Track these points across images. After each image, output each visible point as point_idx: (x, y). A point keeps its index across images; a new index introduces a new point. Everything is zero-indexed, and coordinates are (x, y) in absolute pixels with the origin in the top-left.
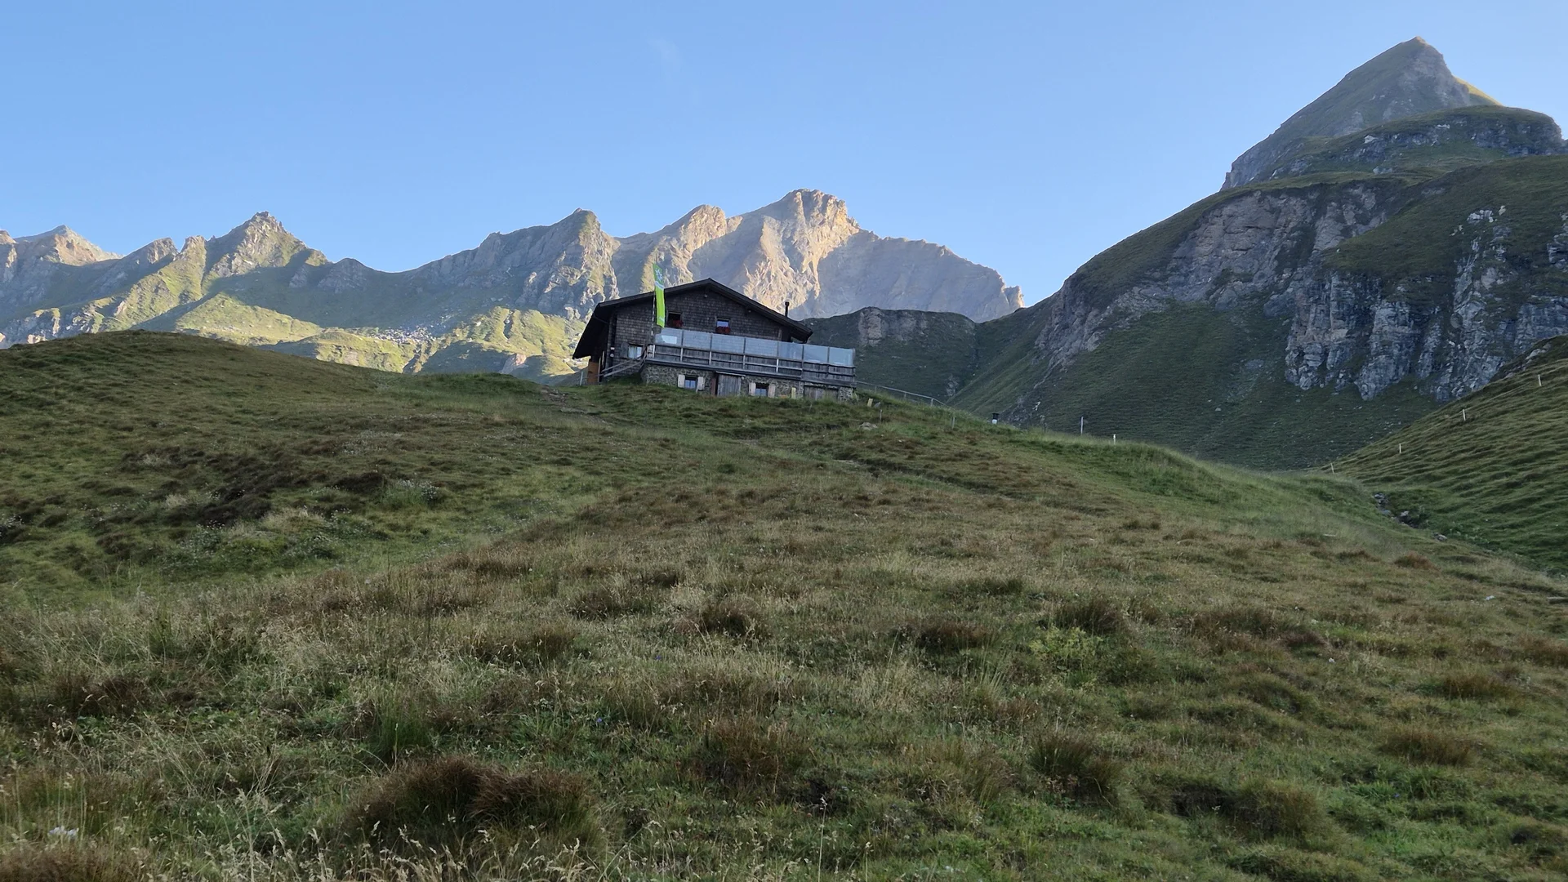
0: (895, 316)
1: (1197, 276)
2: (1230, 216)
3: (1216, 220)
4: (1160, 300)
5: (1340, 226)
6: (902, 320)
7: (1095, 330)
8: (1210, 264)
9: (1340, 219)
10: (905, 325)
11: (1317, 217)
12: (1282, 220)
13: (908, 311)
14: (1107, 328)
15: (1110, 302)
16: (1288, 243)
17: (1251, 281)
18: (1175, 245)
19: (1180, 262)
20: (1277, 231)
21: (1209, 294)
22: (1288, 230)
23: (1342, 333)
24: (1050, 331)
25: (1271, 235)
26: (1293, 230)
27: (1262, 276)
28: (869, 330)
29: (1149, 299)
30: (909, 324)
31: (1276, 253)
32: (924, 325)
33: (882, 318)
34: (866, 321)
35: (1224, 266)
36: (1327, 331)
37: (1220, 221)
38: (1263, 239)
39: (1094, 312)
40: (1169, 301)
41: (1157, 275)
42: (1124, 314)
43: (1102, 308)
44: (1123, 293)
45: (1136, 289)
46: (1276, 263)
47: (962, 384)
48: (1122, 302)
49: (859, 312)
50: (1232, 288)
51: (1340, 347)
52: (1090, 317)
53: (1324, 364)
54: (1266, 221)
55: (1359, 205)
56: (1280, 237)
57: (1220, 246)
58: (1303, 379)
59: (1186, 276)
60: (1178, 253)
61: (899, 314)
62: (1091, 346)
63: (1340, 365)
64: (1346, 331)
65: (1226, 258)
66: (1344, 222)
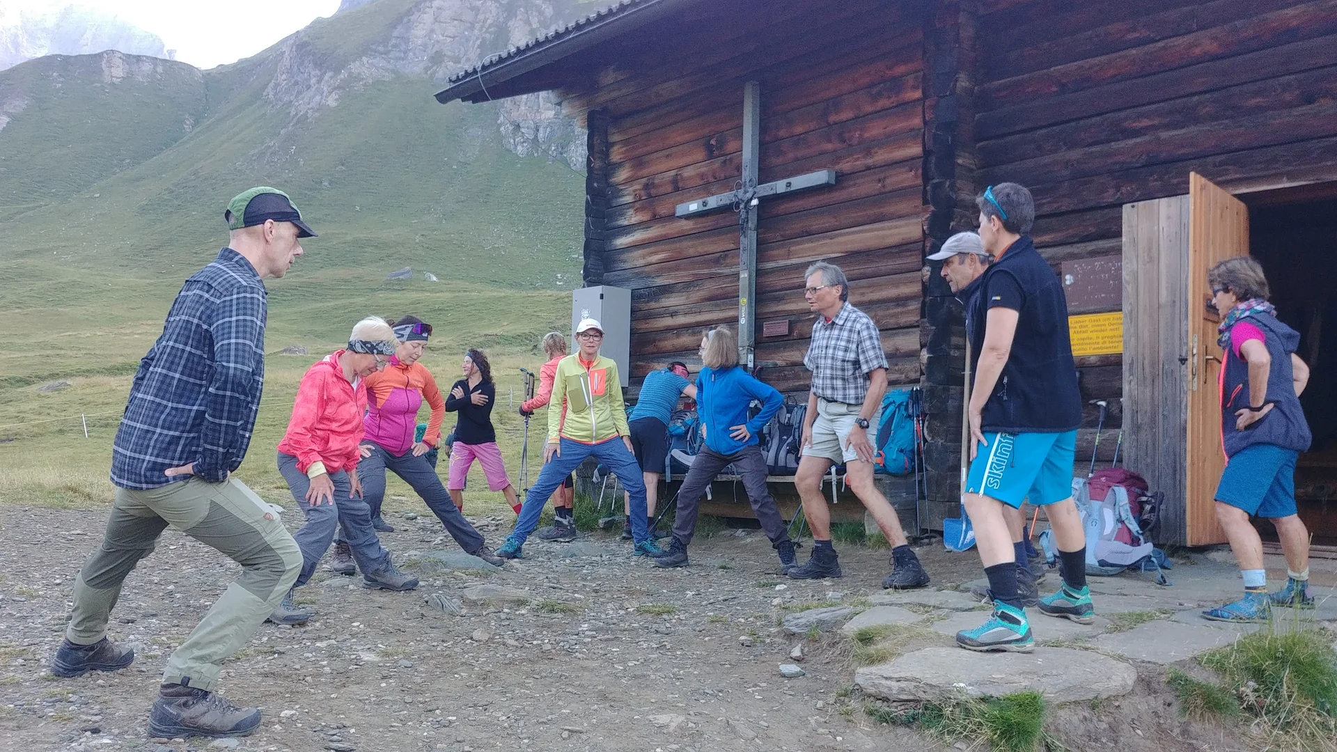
0: (135, 60)
1: (415, 54)
2: (439, 9)
3: (427, 10)
4: (386, 70)
5: (528, 28)
6: (141, 64)
7: (335, 89)
8: (425, 46)
9: (528, 22)
10: (143, 68)
11: (508, 18)
12: (481, 17)
13: (147, 57)
14: (344, 89)
15: (343, 67)
16: (488, 36)
17: (459, 63)
18: (393, 26)
19: (399, 40)
20: (478, 26)
21: (426, 69)
22: (487, 25)
23: (551, 114)
24: (277, 85)
25: (472, 27)
26: (490, 27)
27: (468, 60)
28: (112, 70)
29: (377, 68)
30: (147, 67)
31: (478, 42)
32: (160, 69)
33: (123, 60)
34: (109, 62)
35: (437, 48)
36: (538, 111)
37: (431, 11)
38: (465, 30)
39: (329, 74)
40: (393, 71)
41: (381, 49)
42: (358, 78)
43: (337, 71)
44: (354, 61)
45: (365, 59)
46: (479, 51)
47: (197, 122)
48: (355, 67)
49: (102, 53)
50: (446, 67)
51: (549, 125)
52: (326, 78)
53: (536, 137)
54: (469, 16)
55: (541, 13)
56: (480, 31)
57: (432, 31)
58: (519, 148)
59: (405, 53)
60: (395, 33)
61: (138, 58)
62: (332, 102)
63: (549, 139)
64: (554, 112)
65: (438, 41)
66: (530, 24)
